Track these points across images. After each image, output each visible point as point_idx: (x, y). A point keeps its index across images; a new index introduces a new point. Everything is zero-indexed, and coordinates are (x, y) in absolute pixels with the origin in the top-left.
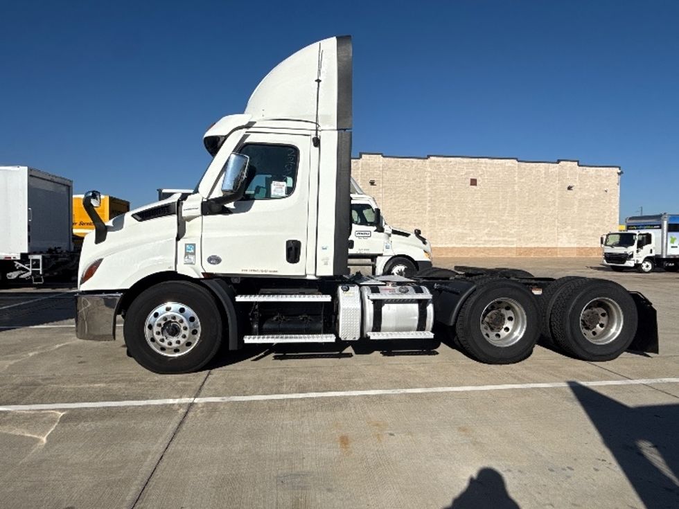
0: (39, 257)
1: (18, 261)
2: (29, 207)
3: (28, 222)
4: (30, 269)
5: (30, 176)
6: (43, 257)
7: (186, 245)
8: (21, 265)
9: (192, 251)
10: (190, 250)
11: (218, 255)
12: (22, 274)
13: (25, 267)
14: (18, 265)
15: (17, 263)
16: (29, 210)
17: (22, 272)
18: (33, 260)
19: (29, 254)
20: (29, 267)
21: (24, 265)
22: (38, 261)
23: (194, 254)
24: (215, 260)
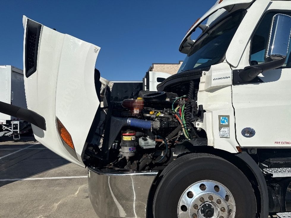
0: (17, 122)
1: (4, 125)
2: (11, 91)
3: (11, 100)
4: (12, 130)
5: (13, 72)
6: (20, 123)
7: (220, 116)
8: (6, 128)
9: (227, 123)
10: (224, 122)
11: (252, 127)
12: (6, 133)
13: (9, 129)
14: (4, 128)
15: (4, 126)
16: (11, 93)
17: (7, 132)
18: (14, 125)
19: (11, 120)
20: (11, 129)
21: (8, 127)
22: (16, 125)
23: (228, 126)
24: (249, 132)
